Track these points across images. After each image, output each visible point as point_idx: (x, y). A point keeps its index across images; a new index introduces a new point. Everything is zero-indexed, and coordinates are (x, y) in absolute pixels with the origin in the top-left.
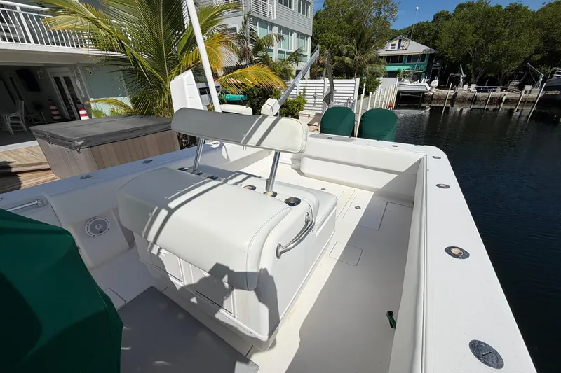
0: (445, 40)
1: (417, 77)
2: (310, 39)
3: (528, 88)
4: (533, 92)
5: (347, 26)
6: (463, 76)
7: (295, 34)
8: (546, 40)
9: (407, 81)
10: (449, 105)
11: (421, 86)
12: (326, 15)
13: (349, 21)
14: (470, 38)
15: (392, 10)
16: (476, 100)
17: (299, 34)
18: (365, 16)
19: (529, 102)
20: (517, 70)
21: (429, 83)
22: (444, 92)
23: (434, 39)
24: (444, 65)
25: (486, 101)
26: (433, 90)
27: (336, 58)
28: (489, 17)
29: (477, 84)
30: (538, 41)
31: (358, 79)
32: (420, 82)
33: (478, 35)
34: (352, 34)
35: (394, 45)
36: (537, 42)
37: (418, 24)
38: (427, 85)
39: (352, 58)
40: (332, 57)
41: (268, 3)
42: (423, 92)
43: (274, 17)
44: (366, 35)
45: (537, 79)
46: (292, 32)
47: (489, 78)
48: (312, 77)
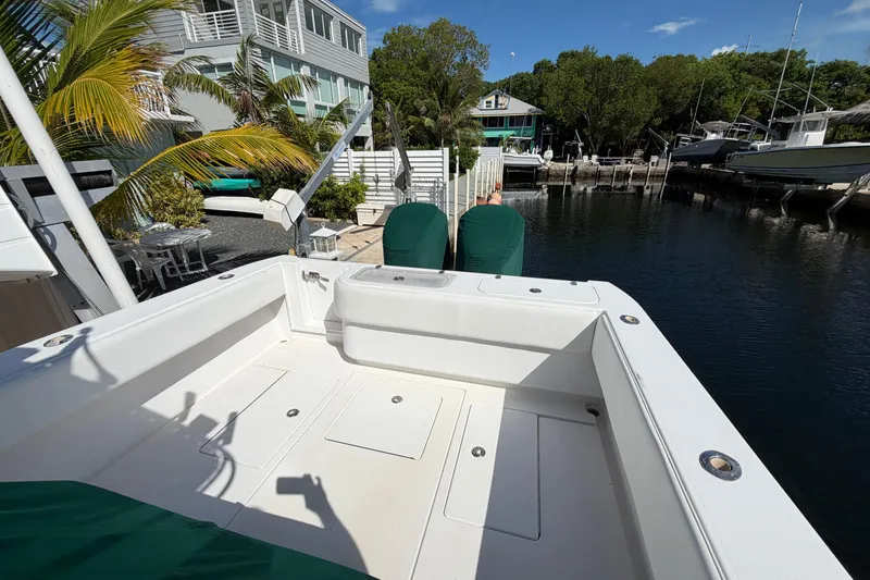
0: (553, 98)
1: (525, 146)
2: (366, 89)
3: (654, 159)
4: (660, 164)
5: (422, 73)
6: (581, 144)
7: (340, 81)
8: (663, 101)
9: (513, 152)
10: (570, 183)
11: (531, 158)
12: (388, 56)
13: (424, 65)
14: (583, 97)
15: (481, 53)
16: (600, 176)
17: (347, 80)
18: (445, 60)
19: (658, 176)
20: (639, 137)
21: (542, 154)
22: (561, 166)
23: (538, 96)
24: (555, 130)
25: (612, 176)
26: (549, 164)
27: (411, 118)
28: (600, 70)
29: (599, 154)
30: (655, 102)
31: (447, 150)
32: (530, 153)
33: (590, 91)
34: (431, 85)
35: (490, 102)
36: (655, 104)
37: (516, 76)
38: (539, 156)
39: (435, 118)
40: (406, 117)
41: (287, 27)
42: (536, 167)
43: (301, 51)
44: (451, 87)
45: (663, 148)
46: (336, 76)
47: (611, 147)
48: (377, 148)
